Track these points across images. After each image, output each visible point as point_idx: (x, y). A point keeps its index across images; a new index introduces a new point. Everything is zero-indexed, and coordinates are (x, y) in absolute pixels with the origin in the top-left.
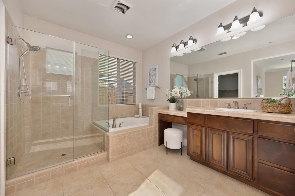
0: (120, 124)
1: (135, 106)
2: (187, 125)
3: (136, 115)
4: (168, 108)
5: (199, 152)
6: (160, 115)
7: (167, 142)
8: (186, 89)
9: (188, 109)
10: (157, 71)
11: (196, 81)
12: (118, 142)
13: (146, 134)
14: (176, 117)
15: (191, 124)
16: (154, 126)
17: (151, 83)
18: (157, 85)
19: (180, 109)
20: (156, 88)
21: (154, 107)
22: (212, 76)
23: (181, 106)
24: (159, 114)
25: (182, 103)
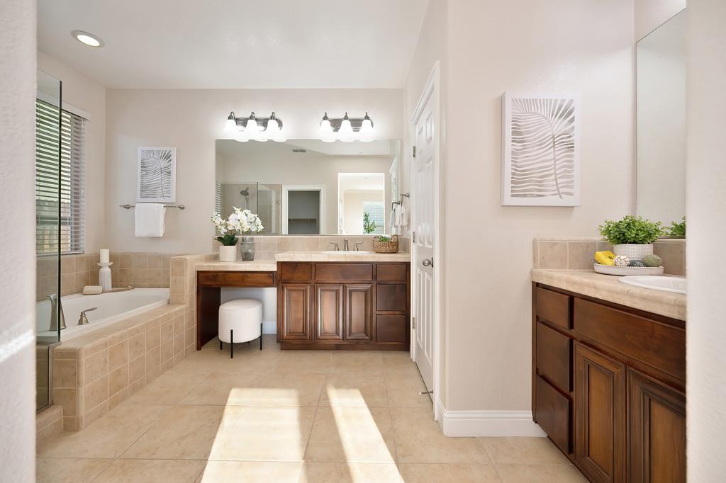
0: (82, 314)
1: (82, 258)
2: (277, 286)
3: (88, 289)
4: (216, 258)
5: (300, 329)
6: (201, 274)
7: (232, 331)
8: (254, 215)
9: (280, 255)
10: (174, 163)
11: (243, 196)
12: (106, 362)
13: (171, 327)
14: (250, 275)
15: (286, 282)
16: (188, 305)
17: (147, 192)
18: (173, 199)
19: (246, 257)
20: (168, 206)
21: (187, 257)
22: (278, 189)
23: (250, 251)
24: (199, 272)
25: (252, 245)
